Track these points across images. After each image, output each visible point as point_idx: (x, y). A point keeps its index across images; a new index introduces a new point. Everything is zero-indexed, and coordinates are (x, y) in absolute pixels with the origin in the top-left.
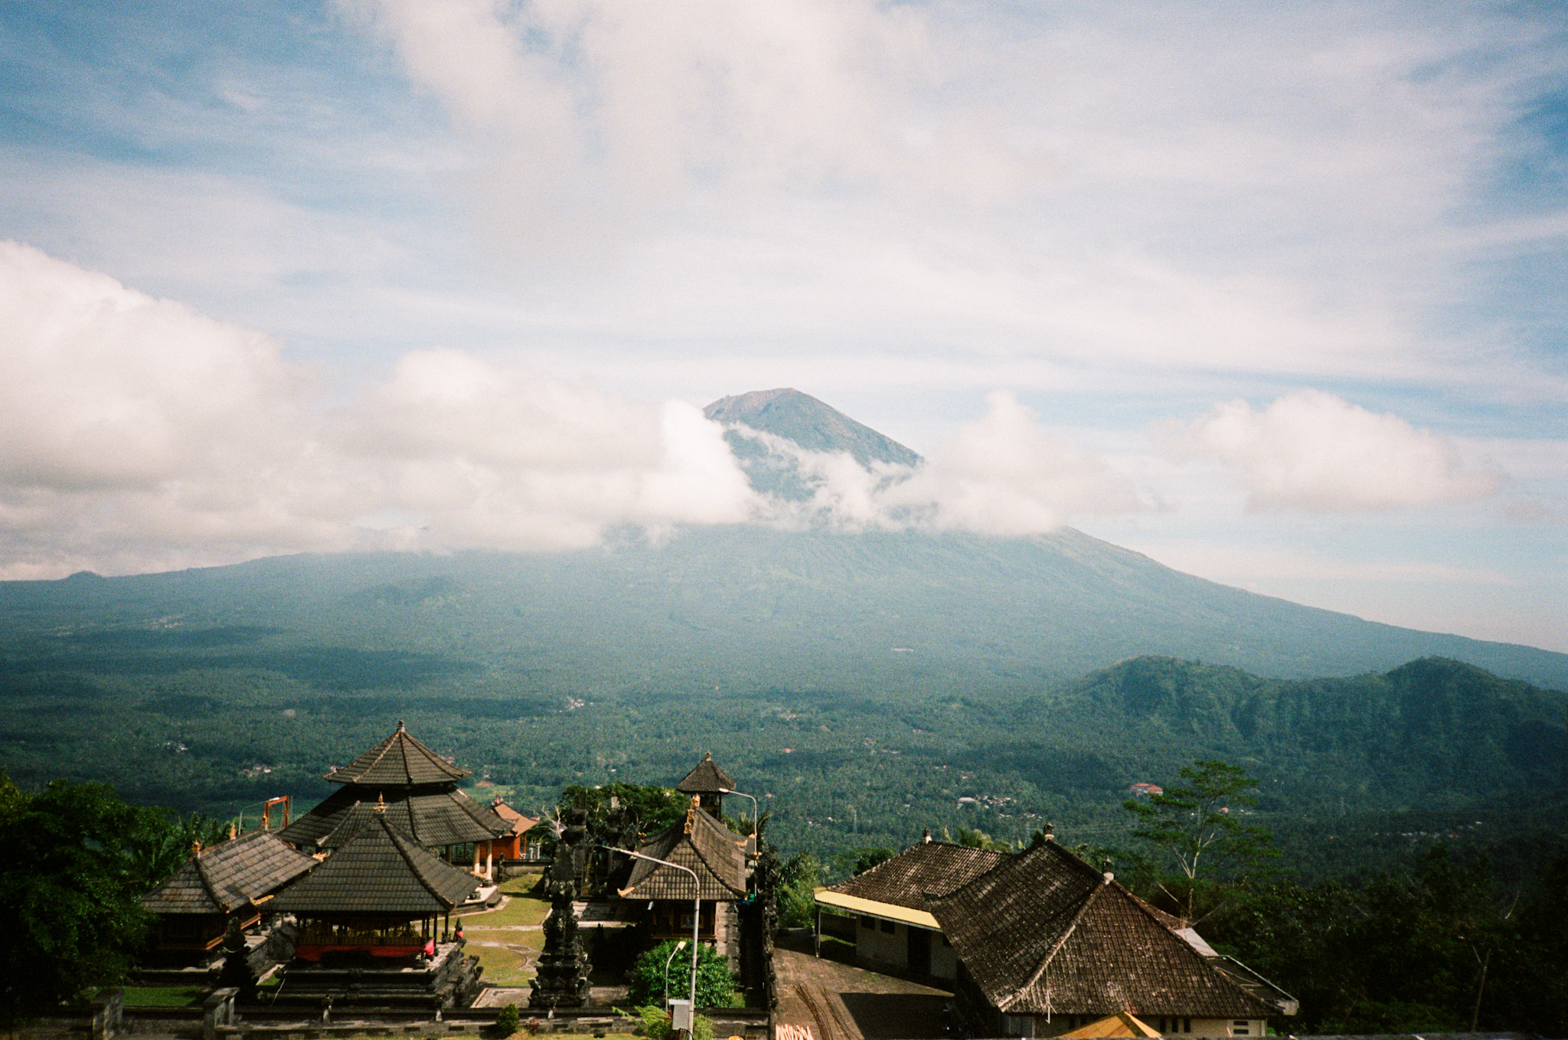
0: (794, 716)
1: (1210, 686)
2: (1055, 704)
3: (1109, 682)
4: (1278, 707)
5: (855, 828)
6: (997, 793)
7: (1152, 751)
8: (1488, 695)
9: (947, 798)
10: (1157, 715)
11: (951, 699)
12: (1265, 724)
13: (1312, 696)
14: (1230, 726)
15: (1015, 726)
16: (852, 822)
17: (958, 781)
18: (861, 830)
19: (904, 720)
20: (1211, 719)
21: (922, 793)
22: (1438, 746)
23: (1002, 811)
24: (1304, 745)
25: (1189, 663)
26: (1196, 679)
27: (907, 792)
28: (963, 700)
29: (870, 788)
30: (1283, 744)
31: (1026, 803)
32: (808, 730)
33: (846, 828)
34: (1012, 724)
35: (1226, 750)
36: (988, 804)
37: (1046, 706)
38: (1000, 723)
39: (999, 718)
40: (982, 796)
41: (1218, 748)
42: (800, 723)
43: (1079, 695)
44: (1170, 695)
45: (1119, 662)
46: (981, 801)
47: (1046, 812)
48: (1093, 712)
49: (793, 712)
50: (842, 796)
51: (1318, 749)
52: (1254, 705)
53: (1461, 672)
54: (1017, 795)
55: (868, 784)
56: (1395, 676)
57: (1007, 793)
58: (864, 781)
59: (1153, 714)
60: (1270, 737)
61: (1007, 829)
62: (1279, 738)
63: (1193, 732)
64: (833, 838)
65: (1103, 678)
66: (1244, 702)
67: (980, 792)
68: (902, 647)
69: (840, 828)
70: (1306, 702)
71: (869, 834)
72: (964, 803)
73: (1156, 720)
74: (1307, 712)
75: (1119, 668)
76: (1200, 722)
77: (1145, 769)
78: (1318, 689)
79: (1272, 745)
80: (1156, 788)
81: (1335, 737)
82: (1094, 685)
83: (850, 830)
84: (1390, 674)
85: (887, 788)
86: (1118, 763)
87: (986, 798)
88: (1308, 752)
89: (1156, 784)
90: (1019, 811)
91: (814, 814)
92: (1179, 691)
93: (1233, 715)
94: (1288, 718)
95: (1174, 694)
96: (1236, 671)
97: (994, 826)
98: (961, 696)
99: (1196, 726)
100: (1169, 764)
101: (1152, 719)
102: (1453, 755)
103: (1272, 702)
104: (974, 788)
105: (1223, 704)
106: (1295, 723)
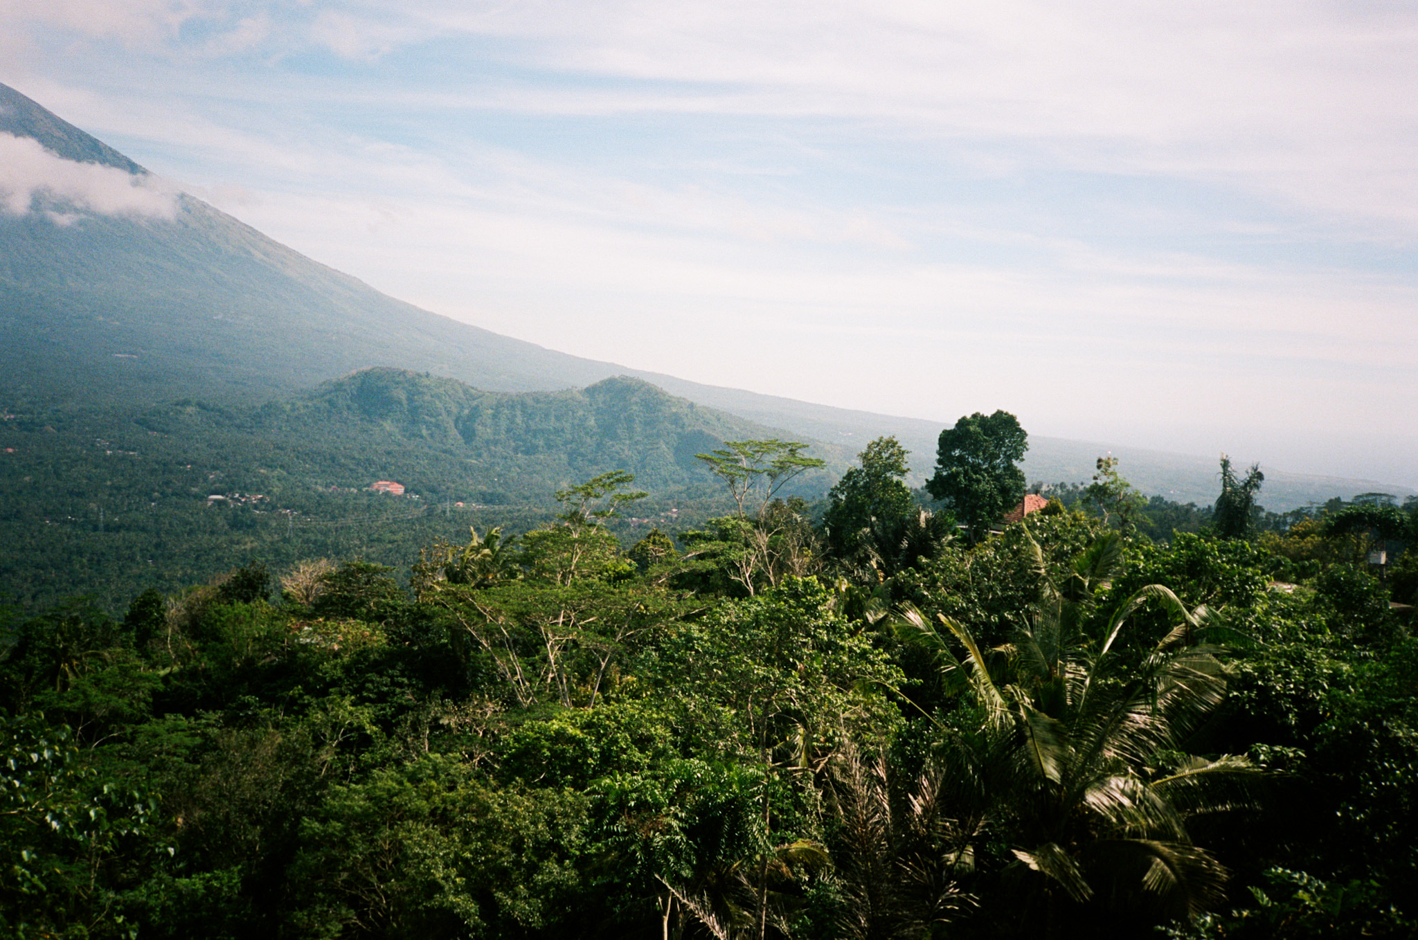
0: (12, 416)
1: (439, 397)
2: (293, 410)
3: (345, 390)
4: (494, 416)
5: (101, 525)
6: (247, 490)
7: (389, 453)
8: (663, 408)
9: (195, 496)
10: (389, 422)
11: (186, 403)
12: (484, 431)
13: (524, 405)
14: (454, 432)
15: (254, 430)
16: (98, 520)
17: (206, 480)
18: (107, 528)
19: (137, 422)
20: (438, 426)
21: (170, 491)
22: (623, 450)
23: (256, 507)
24: (516, 450)
25: (419, 375)
26: (425, 390)
27: (153, 490)
28: (199, 405)
29: (112, 487)
30: (499, 449)
31: (280, 499)
32: (31, 430)
33: (90, 526)
34: (251, 427)
35: (451, 453)
36: (240, 501)
37: (284, 412)
38: (238, 427)
39: (238, 422)
40: (233, 494)
41: (445, 451)
42: (20, 424)
43: (315, 402)
44: (402, 405)
45: (354, 372)
46: (232, 498)
47: (302, 507)
48: (329, 417)
49: (11, 412)
50: (80, 495)
51: (527, 452)
52: (475, 413)
53: (643, 389)
54: (269, 493)
55: (109, 483)
56: (591, 391)
57: (258, 491)
58: (105, 480)
59: (385, 420)
60: (487, 442)
61: (266, 524)
62: (496, 443)
63: (422, 437)
64: (77, 537)
65: (339, 386)
66: (466, 412)
67: (231, 490)
68: (125, 352)
69: (83, 527)
70: (518, 413)
71: (118, 532)
72: (215, 500)
73: (388, 425)
74: (519, 420)
75: (354, 378)
76: (428, 429)
77: (384, 468)
78: (530, 402)
79: (489, 450)
80: (396, 485)
81: (541, 443)
82: (331, 392)
83: (96, 528)
84: (587, 390)
85: (130, 487)
86: (358, 464)
87: (237, 495)
88: (520, 455)
89: (399, 482)
90: (274, 508)
91: (50, 513)
92: (410, 400)
93: (456, 421)
94: (504, 424)
95: (405, 402)
96: (460, 384)
97: (252, 520)
98: (196, 400)
99: (424, 432)
100: (405, 464)
101: (385, 424)
102: (634, 457)
103: (490, 411)
104: (223, 486)
105: (449, 413)
106: (508, 431)
